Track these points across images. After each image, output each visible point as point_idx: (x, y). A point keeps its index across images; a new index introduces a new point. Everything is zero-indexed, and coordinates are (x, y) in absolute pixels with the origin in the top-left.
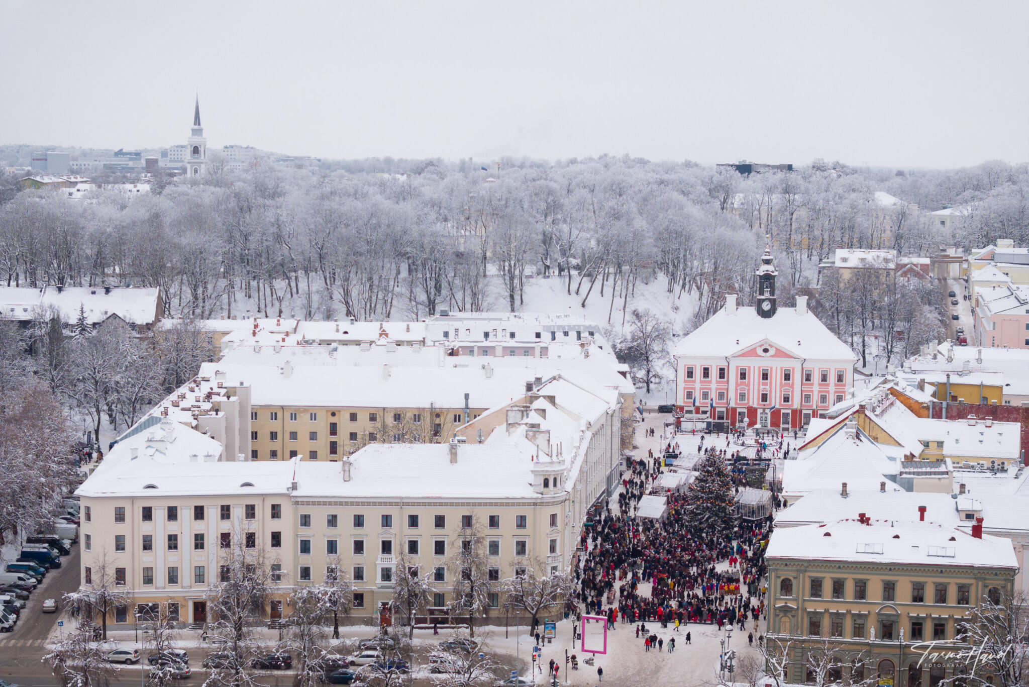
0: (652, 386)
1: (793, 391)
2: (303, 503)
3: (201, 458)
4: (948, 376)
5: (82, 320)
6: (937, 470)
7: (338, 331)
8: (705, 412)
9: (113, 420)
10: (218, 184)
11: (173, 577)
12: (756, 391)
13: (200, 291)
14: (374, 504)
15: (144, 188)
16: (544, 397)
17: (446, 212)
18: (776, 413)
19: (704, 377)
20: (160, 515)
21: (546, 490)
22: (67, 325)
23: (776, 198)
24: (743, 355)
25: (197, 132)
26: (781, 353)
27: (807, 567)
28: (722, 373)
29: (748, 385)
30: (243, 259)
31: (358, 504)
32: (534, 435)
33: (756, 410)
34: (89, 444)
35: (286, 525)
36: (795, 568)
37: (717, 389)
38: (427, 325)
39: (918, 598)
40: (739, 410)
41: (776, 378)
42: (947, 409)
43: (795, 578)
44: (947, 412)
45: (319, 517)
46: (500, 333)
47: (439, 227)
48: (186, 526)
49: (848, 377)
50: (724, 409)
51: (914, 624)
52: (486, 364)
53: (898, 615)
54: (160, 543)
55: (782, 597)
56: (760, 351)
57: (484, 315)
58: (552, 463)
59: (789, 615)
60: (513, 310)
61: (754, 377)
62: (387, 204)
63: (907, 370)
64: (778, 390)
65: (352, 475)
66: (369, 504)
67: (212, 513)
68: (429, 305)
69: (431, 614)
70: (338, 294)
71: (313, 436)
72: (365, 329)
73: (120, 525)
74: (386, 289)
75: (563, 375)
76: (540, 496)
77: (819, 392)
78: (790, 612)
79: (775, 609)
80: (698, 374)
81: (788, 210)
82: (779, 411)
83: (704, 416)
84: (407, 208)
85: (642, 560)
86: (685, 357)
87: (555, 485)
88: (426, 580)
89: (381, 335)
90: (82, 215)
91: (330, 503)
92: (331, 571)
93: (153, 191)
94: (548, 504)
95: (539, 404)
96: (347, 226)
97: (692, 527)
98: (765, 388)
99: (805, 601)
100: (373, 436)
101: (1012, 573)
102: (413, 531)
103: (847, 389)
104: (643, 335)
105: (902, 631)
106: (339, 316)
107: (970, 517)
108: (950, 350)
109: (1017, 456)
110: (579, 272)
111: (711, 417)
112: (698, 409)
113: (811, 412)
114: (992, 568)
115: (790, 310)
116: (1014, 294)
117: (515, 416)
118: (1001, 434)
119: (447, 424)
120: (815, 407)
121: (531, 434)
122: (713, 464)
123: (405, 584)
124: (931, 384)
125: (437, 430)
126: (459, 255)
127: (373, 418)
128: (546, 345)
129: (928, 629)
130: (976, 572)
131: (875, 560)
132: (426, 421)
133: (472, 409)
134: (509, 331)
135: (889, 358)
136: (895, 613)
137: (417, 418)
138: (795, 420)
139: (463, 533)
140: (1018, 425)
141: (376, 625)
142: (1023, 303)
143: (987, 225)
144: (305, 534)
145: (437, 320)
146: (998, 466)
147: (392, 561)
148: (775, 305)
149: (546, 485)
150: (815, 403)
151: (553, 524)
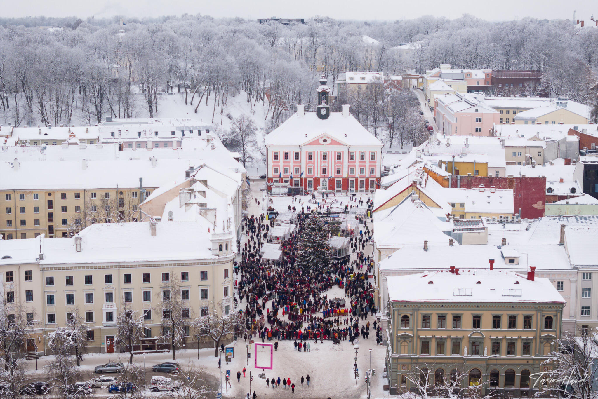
0: (247, 164)
1: (343, 166)
2: (48, 269)
4: (453, 157)
6: (477, 227)
7: (40, 133)
8: (286, 182)
12: (319, 167)
14: (100, 267)
16: (200, 181)
17: (105, 53)
18: (332, 181)
19: (285, 158)
21: (221, 253)
23: (305, 40)
24: (310, 144)
26: (334, 142)
27: (420, 307)
28: (297, 156)
29: (314, 163)
31: (88, 268)
32: (206, 212)
33: (319, 179)
35: (36, 285)
36: (411, 308)
37: (294, 166)
38: (100, 128)
39: (497, 325)
40: (308, 179)
41: (332, 158)
42: (460, 180)
43: (411, 315)
44: (460, 182)
45: (60, 279)
46: (148, 132)
47: (99, 63)
49: (378, 157)
50: (299, 179)
51: (494, 344)
52: (152, 157)
53: (483, 338)
55: (402, 328)
56: (321, 141)
57: (135, 120)
58: (224, 234)
59: (408, 341)
60: (152, 116)
61: (318, 158)
62: (66, 48)
63: (426, 154)
64: (333, 166)
65: (82, 247)
66: (95, 268)
68: (98, 114)
69: (142, 343)
70: (36, 108)
71: (36, 209)
72: (58, 132)
74: (68, 105)
75: (207, 164)
76: (217, 257)
77: (360, 166)
78: (408, 338)
79: (398, 337)
80: (281, 157)
81: (312, 47)
82: (334, 179)
83: (286, 184)
84: (78, 50)
85: (276, 292)
86: (274, 146)
87: (227, 249)
88: (139, 322)
89: (70, 136)
91: (68, 268)
92: (69, 315)
94: (223, 263)
95: (198, 187)
96: (40, 63)
97: (302, 266)
98: (324, 165)
99: (418, 330)
100: (77, 208)
101: (561, 306)
102: (128, 285)
103: (378, 164)
104: (238, 130)
105: (486, 349)
106: (39, 123)
107: (512, 261)
108: (448, 139)
109: (513, 212)
110: (191, 89)
111: (291, 185)
112: (282, 179)
113: (354, 179)
114: (547, 303)
115: (338, 114)
116: (463, 99)
117: (185, 196)
118: (501, 197)
119: (127, 198)
120: (357, 176)
121: (203, 211)
122: (315, 223)
123: (124, 322)
124: (444, 163)
125: (121, 203)
126: (115, 81)
127: (77, 196)
128: (180, 140)
129: (504, 347)
130: (537, 306)
131: (467, 301)
132: (113, 196)
133: (145, 189)
134: (154, 131)
135: (391, 141)
136: (481, 336)
137: (107, 195)
138: (345, 185)
139: (163, 285)
140: (512, 191)
141: (104, 353)
142: (474, 105)
143: (434, 55)
144: (50, 290)
145: (105, 124)
146: (504, 219)
147: (113, 307)
148: (329, 111)
149: (221, 249)
150: (357, 173)
151: (226, 276)
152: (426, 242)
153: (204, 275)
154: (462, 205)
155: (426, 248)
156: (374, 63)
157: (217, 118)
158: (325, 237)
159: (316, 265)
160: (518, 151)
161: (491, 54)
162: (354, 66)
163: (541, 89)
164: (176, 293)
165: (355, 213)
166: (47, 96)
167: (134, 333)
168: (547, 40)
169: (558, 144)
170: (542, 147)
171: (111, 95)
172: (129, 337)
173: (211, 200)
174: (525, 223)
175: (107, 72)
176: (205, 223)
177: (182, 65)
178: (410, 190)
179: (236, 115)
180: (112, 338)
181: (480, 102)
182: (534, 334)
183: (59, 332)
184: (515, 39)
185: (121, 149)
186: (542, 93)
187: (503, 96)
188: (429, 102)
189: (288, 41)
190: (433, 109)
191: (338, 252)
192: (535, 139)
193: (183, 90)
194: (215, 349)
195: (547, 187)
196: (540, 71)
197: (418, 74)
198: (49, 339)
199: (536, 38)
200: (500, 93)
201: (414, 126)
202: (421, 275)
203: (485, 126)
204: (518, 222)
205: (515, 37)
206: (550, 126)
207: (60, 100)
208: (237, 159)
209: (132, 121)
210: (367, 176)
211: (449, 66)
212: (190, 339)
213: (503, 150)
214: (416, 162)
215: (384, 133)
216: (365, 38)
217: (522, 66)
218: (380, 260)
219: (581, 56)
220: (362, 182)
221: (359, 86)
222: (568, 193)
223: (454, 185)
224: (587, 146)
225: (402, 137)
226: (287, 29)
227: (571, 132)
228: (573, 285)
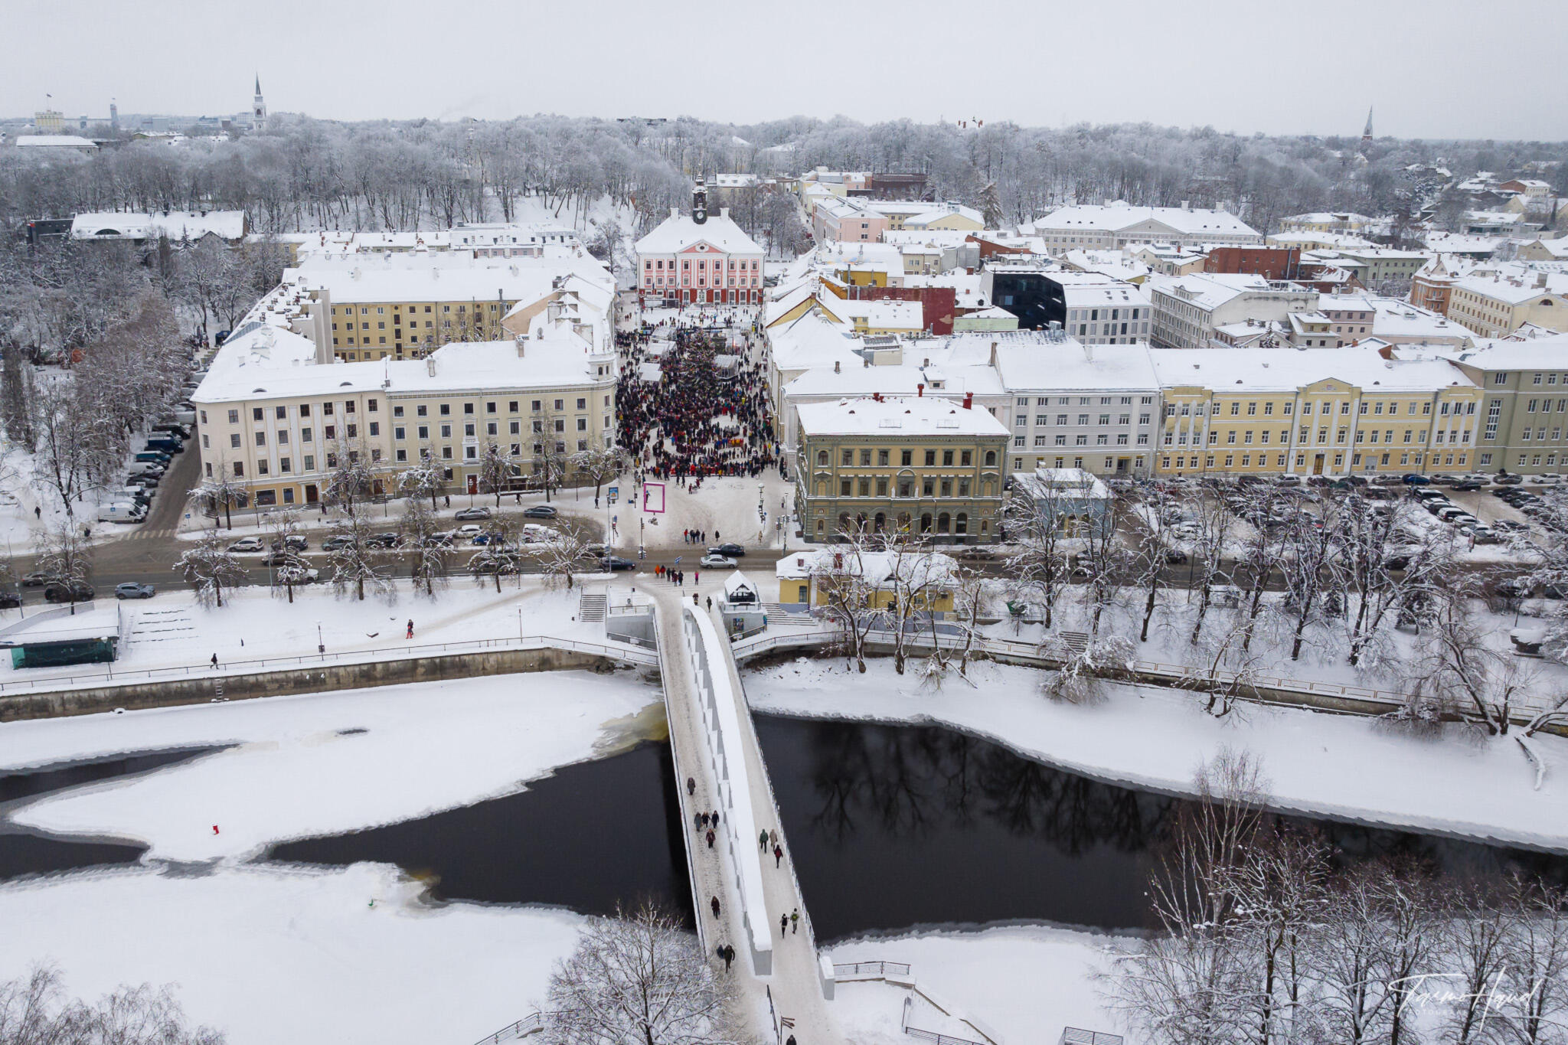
0: (616, 273)
1: (722, 276)
2: (396, 398)
3: (302, 363)
4: (849, 265)
5: (184, 239)
6: (890, 344)
7: (384, 239)
8: (660, 293)
9: (216, 314)
10: (277, 134)
11: (285, 466)
12: (696, 276)
13: (275, 212)
14: (458, 395)
15: (223, 138)
16: (570, 292)
17: (454, 151)
18: (710, 292)
19: (659, 267)
20: (270, 414)
21: (601, 376)
22: (173, 241)
23: (671, 140)
24: (686, 251)
25: (259, 99)
26: (713, 250)
27: (840, 441)
28: (671, 265)
29: (690, 273)
30: (308, 188)
31: (443, 396)
32: (580, 329)
33: (696, 290)
34: (199, 336)
35: (383, 416)
36: (830, 442)
37: (668, 276)
38: (451, 234)
39: (930, 462)
40: (684, 291)
41: (710, 268)
42: (859, 291)
43: (830, 450)
44: (860, 293)
45: (410, 408)
46: (505, 238)
47: (448, 162)
48: (294, 422)
49: (759, 263)
50: (674, 290)
51: (926, 483)
53: (914, 477)
54: (272, 438)
55: (819, 466)
56: (698, 248)
57: (490, 225)
58: (604, 355)
59: (826, 480)
60: (508, 221)
61: (694, 267)
62: (410, 145)
63: (818, 260)
64: (711, 276)
65: (436, 371)
66: (453, 395)
67: (317, 410)
68: (448, 219)
69: (511, 483)
70: (379, 212)
71: (381, 325)
72: (404, 238)
73: (234, 425)
74: (414, 209)
75: (575, 274)
76: (596, 382)
77: (740, 276)
78: (826, 477)
79: (814, 476)
80: (654, 266)
81: (678, 147)
82: (712, 290)
83: (660, 296)
84: (425, 147)
85: (660, 418)
86: (645, 254)
87: (608, 372)
88: (507, 459)
89: (418, 242)
90: (179, 157)
91: (419, 396)
92: (423, 451)
93: (231, 140)
94: (603, 388)
95: (568, 299)
96: (382, 161)
98: (702, 274)
99: (838, 468)
100: (429, 324)
101: (1004, 439)
102: (492, 415)
103: (760, 274)
104: (604, 237)
105: (917, 489)
106: (383, 228)
107: (938, 385)
108: (839, 245)
109: (923, 326)
110: (550, 192)
111: (665, 296)
112: (655, 290)
113: (734, 290)
114: (990, 436)
115: (716, 218)
116: (846, 203)
117: (554, 310)
118: (908, 310)
119: (486, 313)
120: (737, 287)
121: (577, 328)
122: (701, 340)
123: (488, 459)
124: (840, 272)
125: (479, 318)
126: (466, 181)
127: (428, 310)
128: (540, 246)
129: (938, 487)
130: (975, 439)
131: (896, 433)
132: (469, 311)
133: (506, 301)
134: (512, 236)
135: (770, 249)
136: (912, 474)
137: (462, 309)
138: (724, 296)
139: (533, 414)
140: (920, 303)
141: (466, 494)
142: (857, 209)
143: (809, 156)
144: (399, 422)
145: (456, 229)
146: (914, 335)
147: (475, 442)
148: (706, 214)
149: (600, 372)
150: (737, 284)
151: (607, 403)
152: (838, 363)
153: (581, 403)
154: (865, 320)
155: (837, 370)
156: (745, 166)
157: (580, 223)
158: (712, 356)
159: (702, 387)
160: (915, 259)
161: (870, 155)
162: (724, 168)
163: (926, 193)
164: (549, 425)
165: (739, 327)
166: (391, 201)
167: (501, 473)
168: (930, 141)
169: (958, 251)
170: (939, 255)
171: (462, 196)
172: (495, 477)
173: (585, 315)
175: (457, 171)
176: (580, 342)
177: (540, 166)
178: (810, 302)
179: (601, 219)
180: (474, 478)
181: (864, 205)
182: (973, 471)
183: (412, 472)
184: (895, 140)
185: (475, 257)
186: (928, 197)
187: (887, 200)
188: (806, 207)
189: (652, 141)
190: (812, 216)
191: (725, 372)
192: (929, 246)
193: (541, 193)
194: (595, 488)
195: (955, 299)
196: (923, 174)
197: (791, 177)
198: (400, 479)
199: (919, 140)
200: (883, 197)
201: (795, 232)
202: (839, 403)
203: (872, 232)
204: (929, 338)
205: (895, 137)
206: (944, 232)
207: (406, 203)
208: (607, 268)
209: (487, 226)
210: (749, 287)
211: (825, 168)
212: (567, 476)
213: (902, 257)
214: (809, 271)
215: (763, 240)
216: (734, 138)
217: (903, 169)
218: (780, 383)
219: (966, 158)
220: (743, 293)
221: (733, 189)
222: (976, 306)
223: (853, 297)
224: (990, 254)
225: (781, 245)
226: (650, 129)
227: (970, 239)
228: (1007, 412)
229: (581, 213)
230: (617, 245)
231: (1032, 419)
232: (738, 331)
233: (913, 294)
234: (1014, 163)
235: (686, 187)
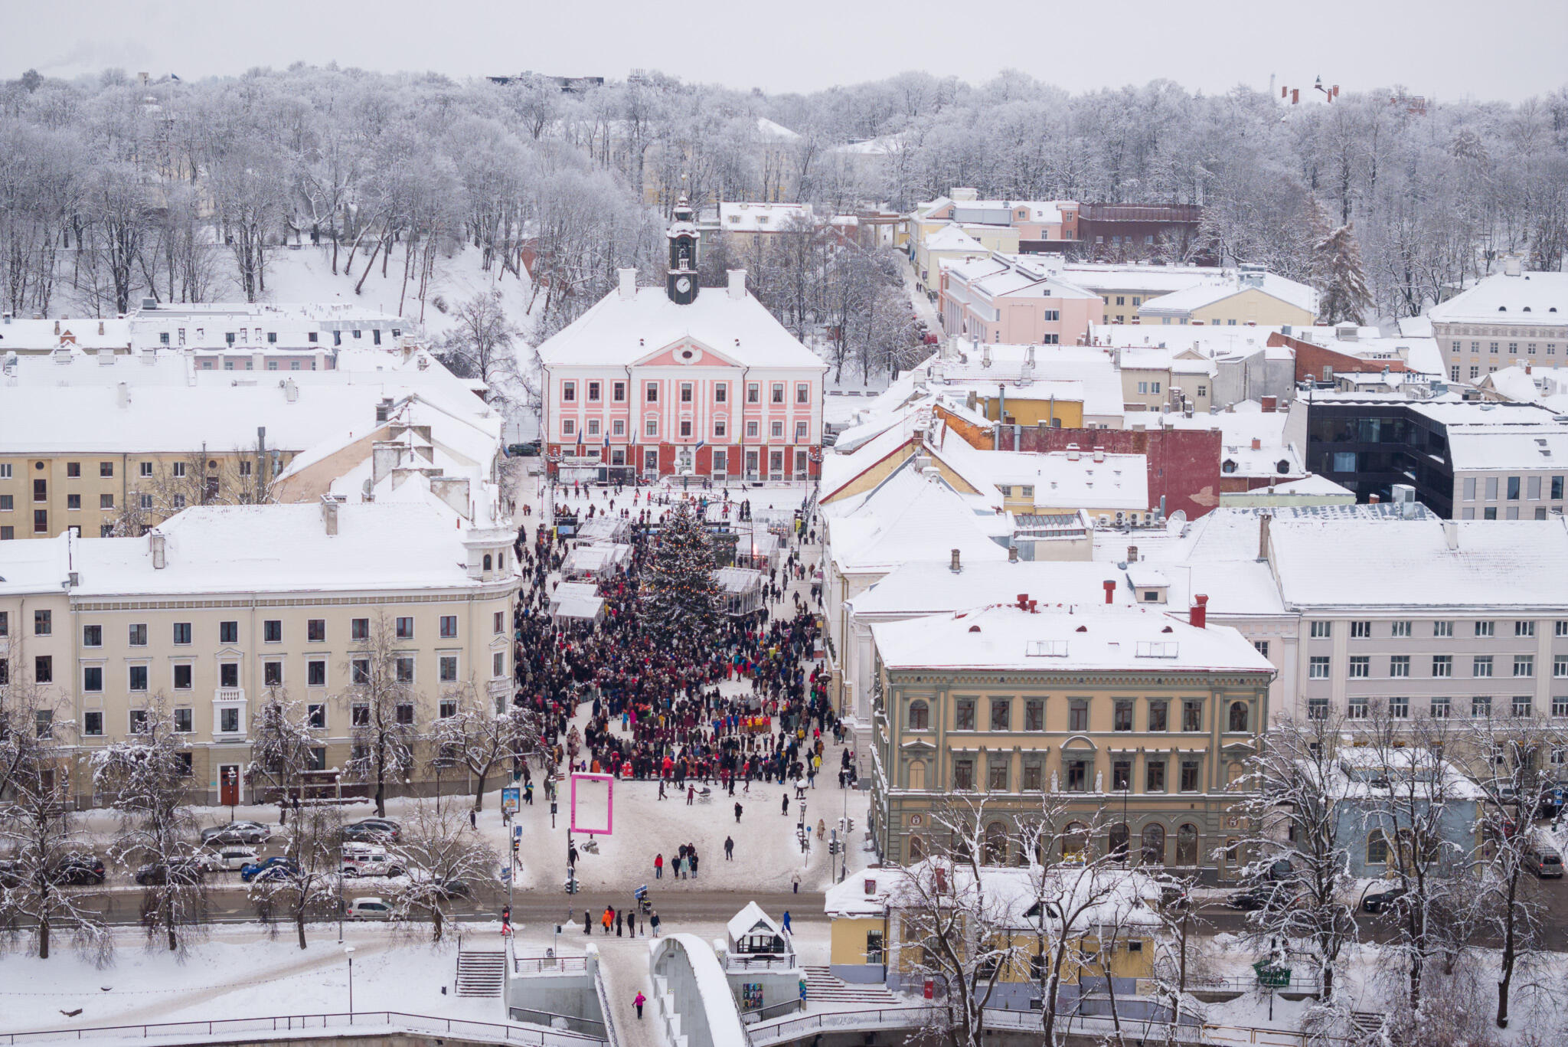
1: (730, 418)
2: (88, 609)
4: (1002, 387)
6: (1068, 527)
8: (593, 453)
12: (673, 418)
14: (209, 604)
16: (414, 428)
18: (704, 452)
19: (592, 397)
21: (488, 573)
23: (618, 128)
24: (652, 362)
26: (711, 359)
27: (952, 681)
28: (619, 391)
29: (661, 410)
31: (181, 605)
32: (445, 488)
33: (672, 448)
35: (61, 644)
36: (932, 684)
37: (612, 416)
38: (131, 324)
39: (1123, 723)
40: (646, 449)
41: (704, 397)
42: (1021, 436)
43: (932, 699)
44: (1021, 441)
45: (116, 630)
46: (251, 334)
47: (119, 168)
49: (814, 395)
50: (624, 448)
51: (1117, 764)
53: (1094, 752)
55: (912, 730)
56: (678, 356)
58: (496, 530)
59: (924, 758)
60: (251, 300)
61: (669, 397)
63: (937, 379)
64: (707, 416)
65: (167, 558)
66: (199, 605)
68: (119, 293)
69: (306, 782)
71: (6, 502)
72: (29, 331)
75: (421, 395)
76: (479, 583)
77: (771, 417)
78: (925, 753)
79: (902, 750)
80: (582, 393)
81: (634, 143)
82: (708, 449)
83: (594, 460)
84: (67, 136)
85: (598, 684)
86: (562, 367)
87: (501, 566)
88: (304, 727)
89: (62, 340)
91: (134, 606)
92: (135, 716)
94: (492, 596)
95: (412, 440)
97: (654, 629)
98: (686, 413)
99: (948, 735)
100: (106, 500)
101: (1266, 679)
102: (273, 647)
103: (814, 412)
104: (468, 334)
105: (1099, 776)
107: (1151, 596)
108: (986, 350)
109: (1146, 506)
110: (342, 238)
111: (604, 460)
112: (584, 448)
113: (757, 449)
114: (1236, 674)
115: (719, 292)
116: (1013, 267)
117: (387, 458)
118: (1118, 472)
120: (764, 442)
121: (439, 485)
122: (683, 529)
123: (263, 735)
124: (981, 400)
125: (214, 487)
127: (107, 471)
128: (330, 353)
129: (1139, 772)
130: (1212, 679)
131: (1058, 667)
132: (195, 473)
133: (273, 453)
134: (266, 330)
135: (840, 366)
136: (1088, 748)
137: (178, 468)
138: (735, 462)
139: (355, 647)
140: (1142, 459)
141: (215, 804)
142: (1039, 280)
143: (936, 165)
144: (92, 657)
145: (140, 315)
146: (1126, 520)
147: (239, 698)
148: (696, 283)
149: (487, 565)
150: (765, 435)
151: (498, 628)
152: (956, 553)
153: (448, 627)
154: (1028, 490)
155: (955, 565)
156: (786, 185)
157: (412, 307)
158: (707, 567)
159: (686, 628)
160: (1151, 379)
161: (1075, 164)
162: (738, 189)
163: (1198, 248)
164: (385, 669)
165: (767, 520)
168: (1211, 132)
169: (1245, 366)
170: (1207, 374)
171: (151, 245)
173: (450, 464)
174: (1177, 522)
175: (140, 190)
176: (445, 512)
177: (325, 180)
178: (908, 453)
180: (233, 773)
181: (1054, 272)
182: (1206, 742)
183: (119, 750)
184: (1133, 129)
186: (1201, 256)
187: (1108, 262)
188: (924, 278)
189: (573, 127)
190: (936, 296)
191: (736, 603)
192: (1190, 355)
193: (324, 241)
194: (473, 798)
195: (1224, 457)
196: (1195, 207)
197: (894, 213)
198: (95, 766)
199: (1185, 128)
200: (1099, 255)
201: (895, 330)
202: (951, 615)
203: (1067, 330)
204: (1158, 526)
205: (1133, 123)
206: (1224, 328)
208: (478, 395)
209: (207, 310)
210: (790, 441)
211: (972, 192)
213: (1118, 375)
214: (915, 397)
216: (763, 123)
217: (1151, 194)
218: (845, 595)
219: (1294, 171)
220: (777, 457)
221: (758, 236)
222: (1272, 472)
223: (1007, 445)
224: (1318, 372)
225: (864, 358)
226: (567, 102)
227: (1275, 340)
228: (1291, 649)
229: (414, 286)
230: (497, 352)
231: (1340, 665)
232: (764, 527)
233: (1135, 441)
234: (1401, 180)
235: (649, 229)
